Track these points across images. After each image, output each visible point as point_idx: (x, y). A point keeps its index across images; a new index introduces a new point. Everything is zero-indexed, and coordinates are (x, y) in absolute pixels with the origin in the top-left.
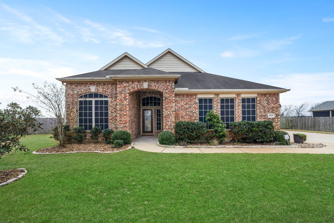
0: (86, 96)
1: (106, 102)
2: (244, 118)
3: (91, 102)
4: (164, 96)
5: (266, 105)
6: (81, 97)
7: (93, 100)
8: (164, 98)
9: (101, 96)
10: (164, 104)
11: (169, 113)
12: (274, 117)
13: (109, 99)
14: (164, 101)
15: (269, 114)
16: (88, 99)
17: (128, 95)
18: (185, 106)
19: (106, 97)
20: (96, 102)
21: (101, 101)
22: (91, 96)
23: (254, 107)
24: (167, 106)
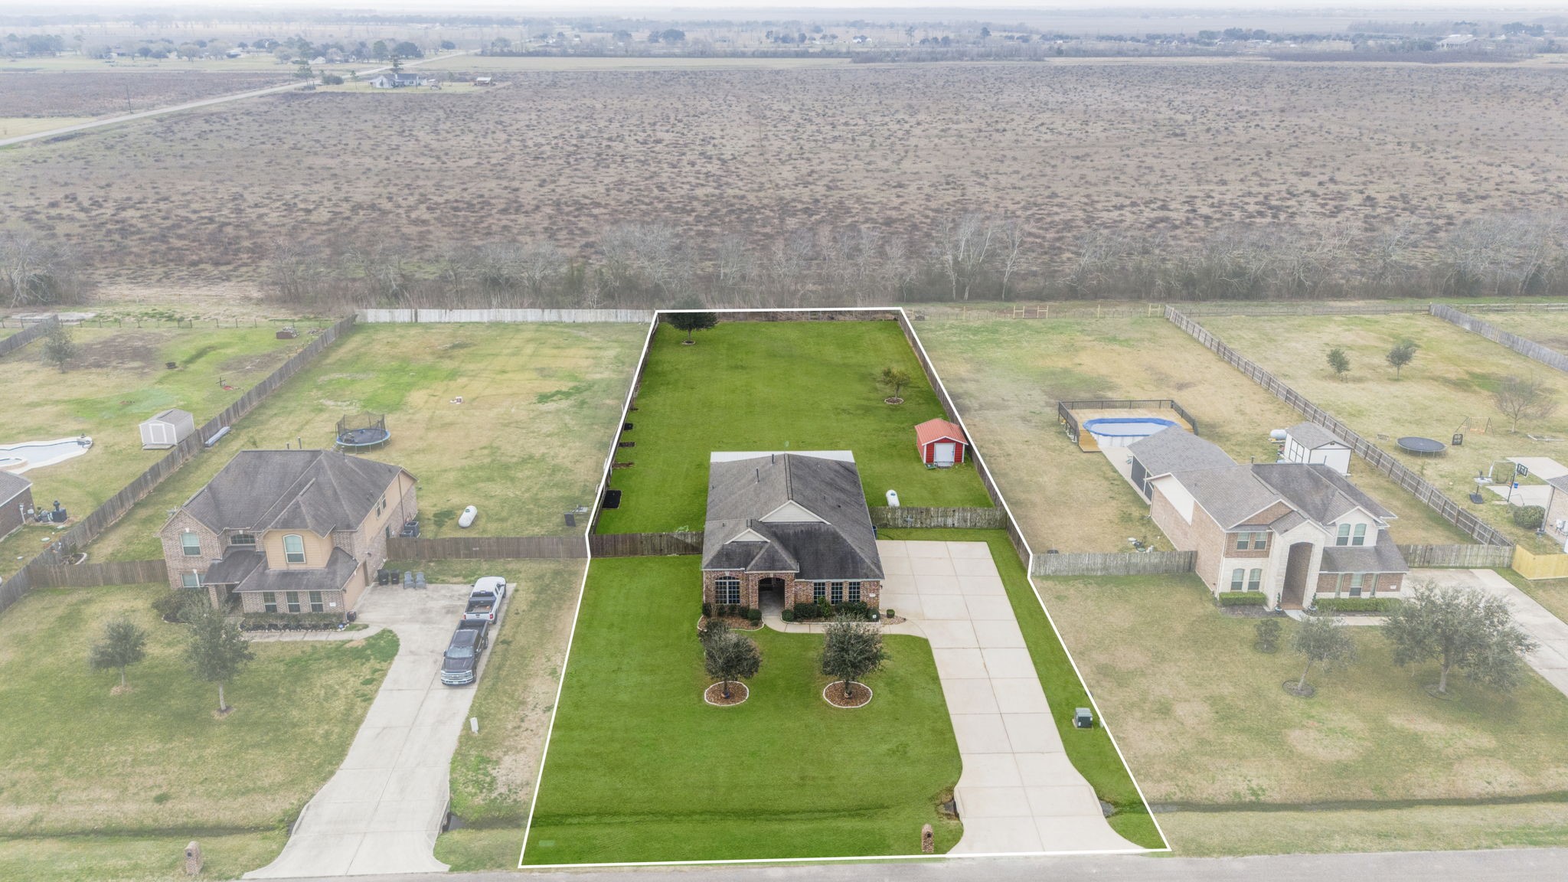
1: (738, 583)
2: (851, 597)
3: (725, 583)
5: (866, 587)
7: (727, 581)
12: (874, 596)
13: (741, 581)
15: (870, 595)
16: (723, 581)
19: (738, 579)
20: (730, 583)
23: (858, 589)
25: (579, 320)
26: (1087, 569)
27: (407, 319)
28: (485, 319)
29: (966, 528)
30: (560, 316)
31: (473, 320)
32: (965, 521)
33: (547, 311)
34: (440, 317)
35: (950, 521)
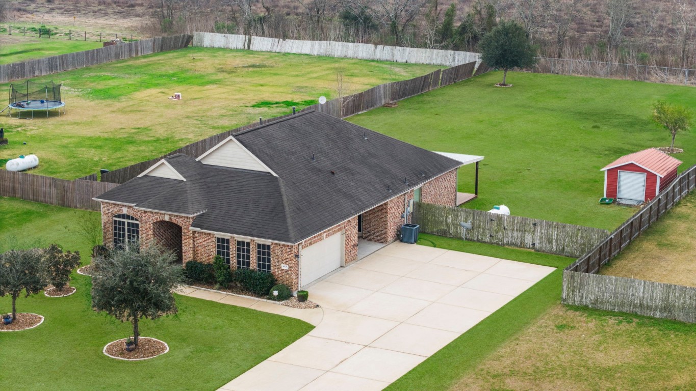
0: (119, 216)
1: (137, 225)
2: (259, 265)
3: (124, 223)
4: (183, 231)
5: (279, 254)
6: (115, 216)
7: (126, 221)
8: (183, 234)
9: (133, 219)
10: (183, 239)
11: (187, 248)
12: (287, 268)
13: (140, 224)
14: (183, 237)
15: (282, 265)
16: (121, 220)
17: (152, 225)
18: (204, 243)
19: (137, 220)
20: (129, 223)
21: (133, 224)
22: (124, 216)
23: (269, 254)
24: (185, 241)
25: (413, 60)
26: (641, 305)
27: (240, 46)
28: (316, 52)
29: (551, 253)
30: (393, 55)
31: (304, 52)
32: (550, 242)
33: (380, 47)
34: (272, 46)
35: (529, 239)
